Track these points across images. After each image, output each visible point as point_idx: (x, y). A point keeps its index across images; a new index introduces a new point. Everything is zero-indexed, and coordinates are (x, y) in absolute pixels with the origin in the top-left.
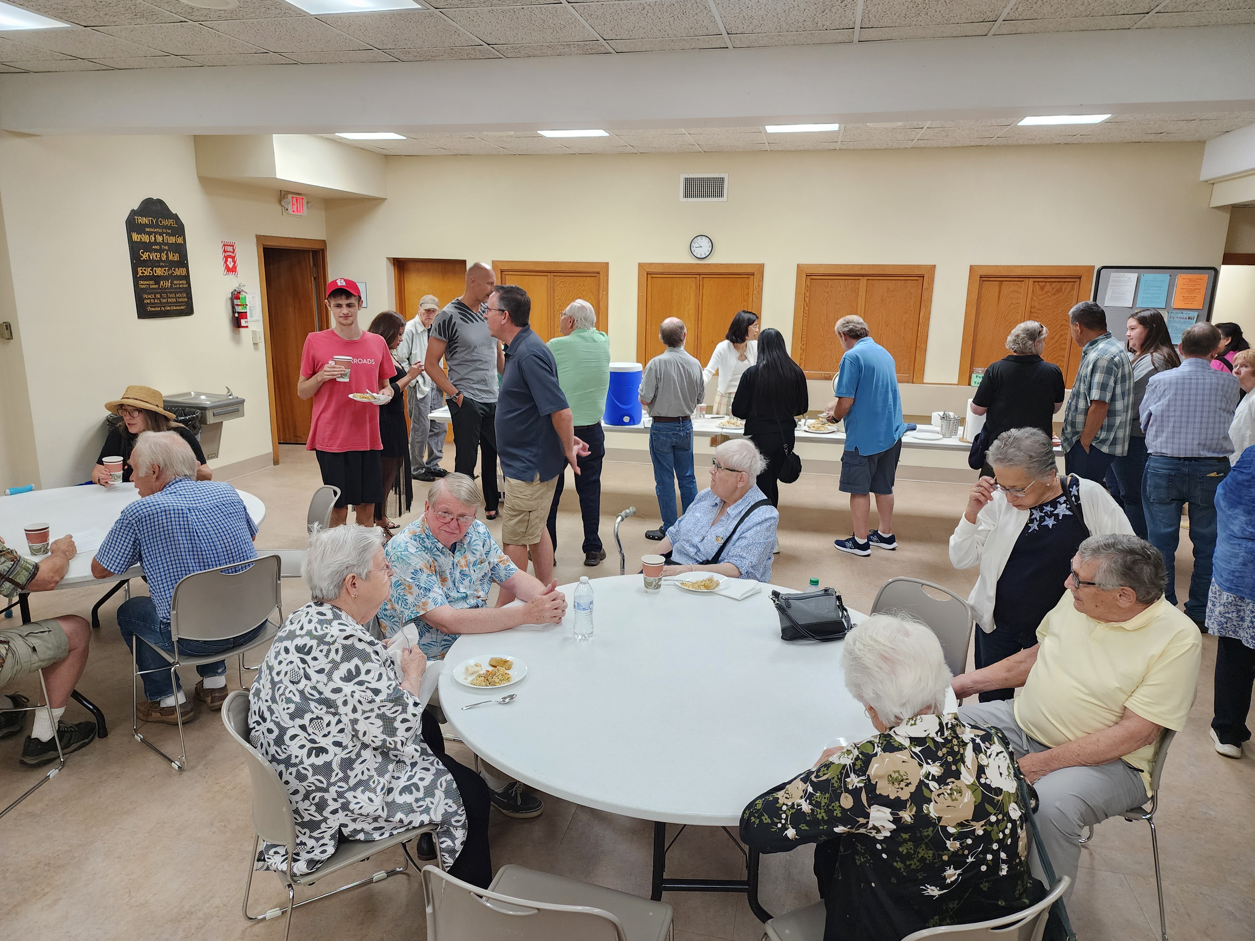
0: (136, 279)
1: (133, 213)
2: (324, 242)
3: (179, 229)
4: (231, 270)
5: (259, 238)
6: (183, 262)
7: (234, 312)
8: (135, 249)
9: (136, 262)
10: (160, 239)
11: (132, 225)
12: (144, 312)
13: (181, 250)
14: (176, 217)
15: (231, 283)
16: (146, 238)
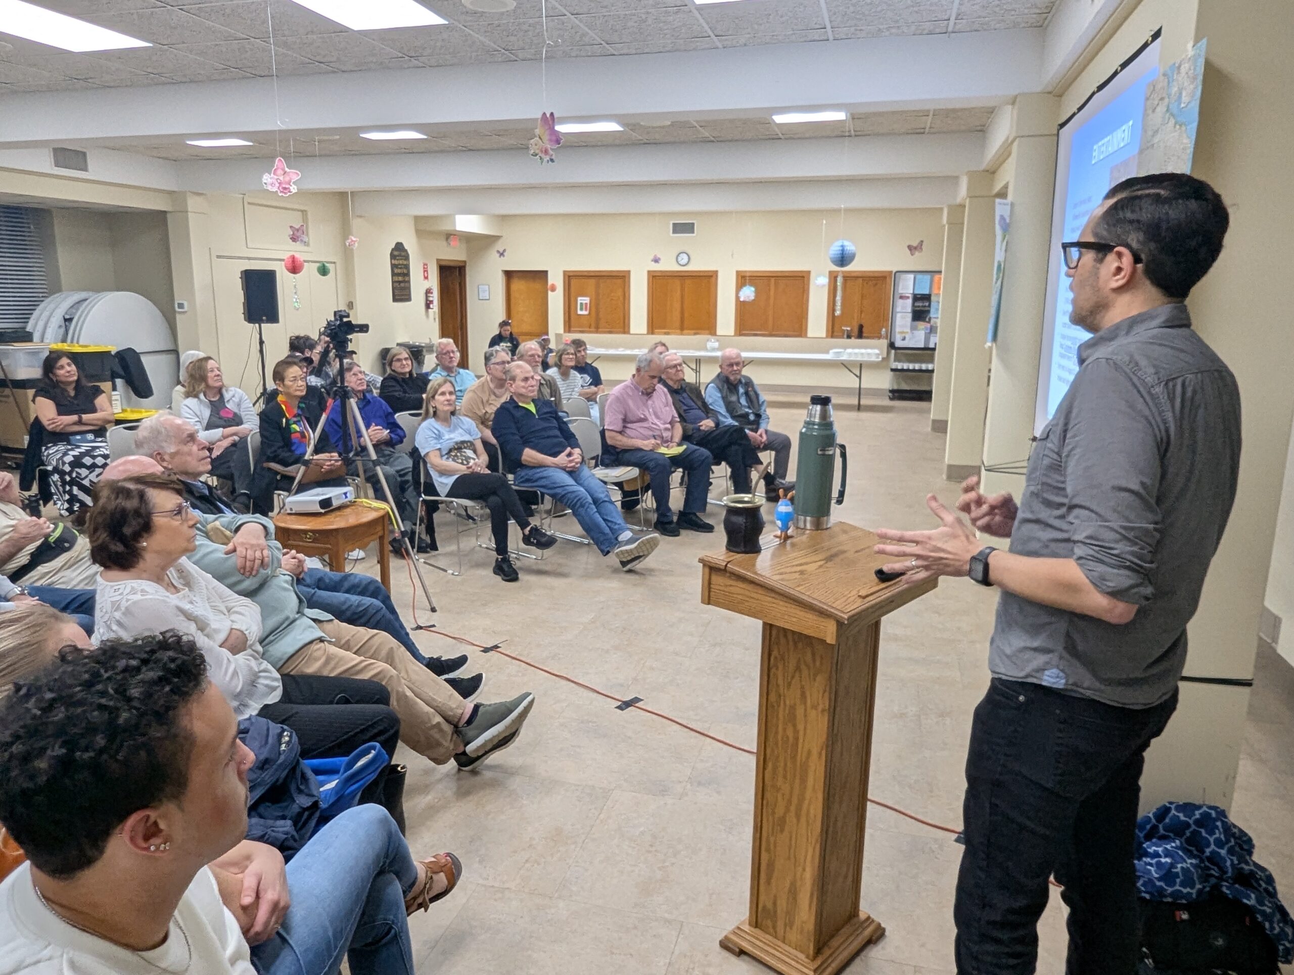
0: (393, 282)
1: (393, 250)
2: (465, 262)
3: (407, 257)
4: (426, 278)
5: (438, 260)
6: (408, 274)
7: (427, 300)
8: (393, 266)
9: (394, 274)
10: (401, 262)
11: (393, 256)
12: (395, 300)
13: (407, 267)
14: (406, 251)
15: (426, 285)
16: (396, 262)
